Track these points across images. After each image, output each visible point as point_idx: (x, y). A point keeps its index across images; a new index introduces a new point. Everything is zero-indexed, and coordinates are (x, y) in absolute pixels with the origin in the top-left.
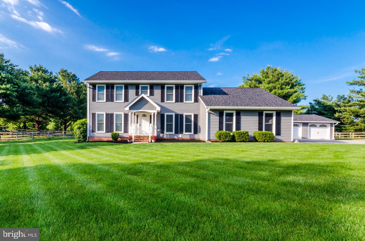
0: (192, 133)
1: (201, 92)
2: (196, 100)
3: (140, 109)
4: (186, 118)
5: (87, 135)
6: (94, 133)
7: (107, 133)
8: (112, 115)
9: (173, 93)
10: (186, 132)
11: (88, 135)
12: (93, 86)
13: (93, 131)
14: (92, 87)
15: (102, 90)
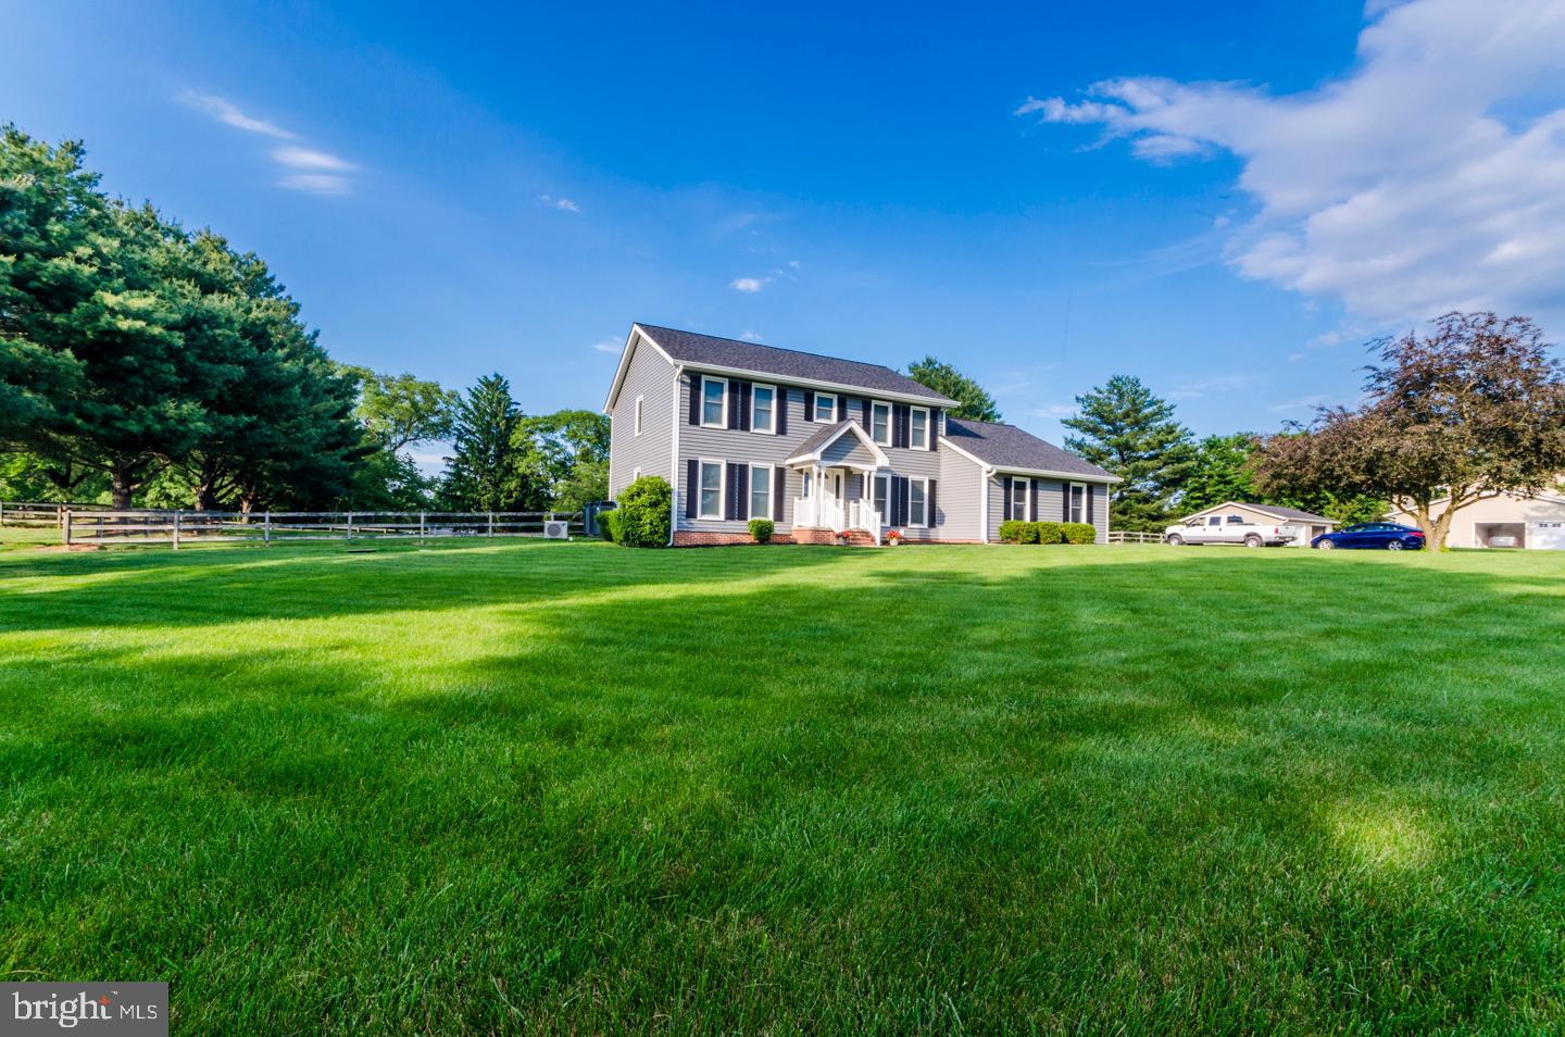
0: (926, 525)
1: (942, 426)
2: (934, 447)
3: (841, 459)
4: (913, 487)
5: (670, 526)
6: (693, 521)
7: (729, 523)
8: (743, 468)
9: (886, 422)
10: (912, 522)
11: (674, 527)
12: (692, 378)
13: (691, 513)
14: (689, 381)
15: (719, 395)
